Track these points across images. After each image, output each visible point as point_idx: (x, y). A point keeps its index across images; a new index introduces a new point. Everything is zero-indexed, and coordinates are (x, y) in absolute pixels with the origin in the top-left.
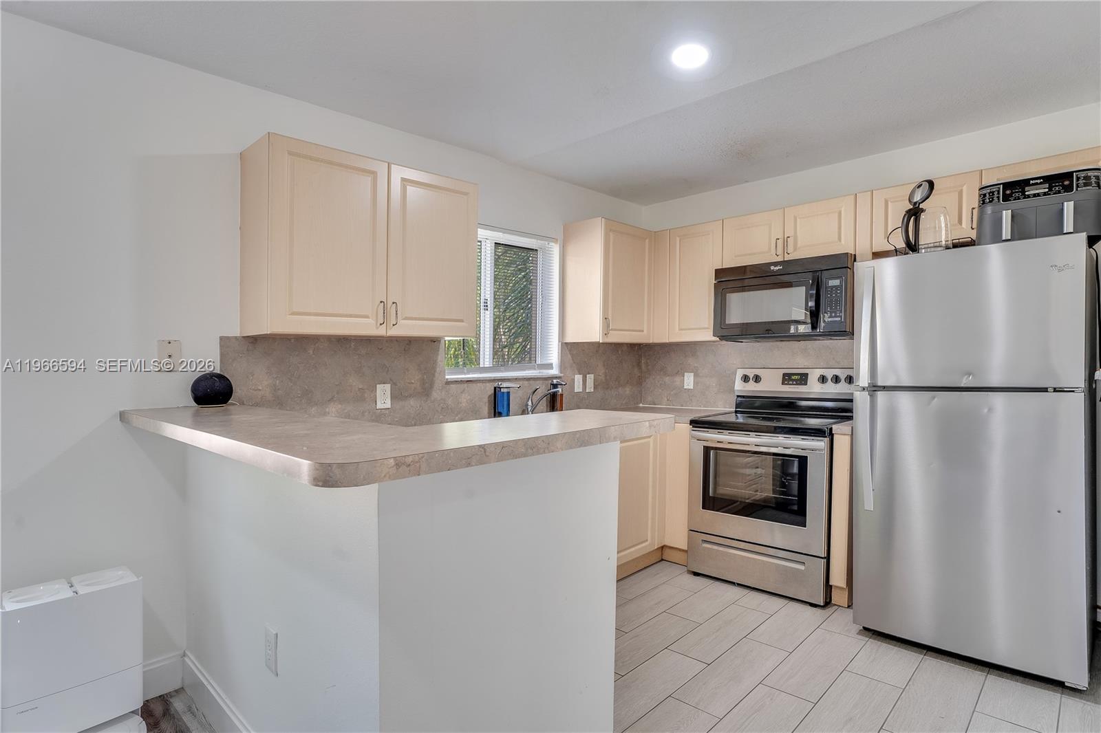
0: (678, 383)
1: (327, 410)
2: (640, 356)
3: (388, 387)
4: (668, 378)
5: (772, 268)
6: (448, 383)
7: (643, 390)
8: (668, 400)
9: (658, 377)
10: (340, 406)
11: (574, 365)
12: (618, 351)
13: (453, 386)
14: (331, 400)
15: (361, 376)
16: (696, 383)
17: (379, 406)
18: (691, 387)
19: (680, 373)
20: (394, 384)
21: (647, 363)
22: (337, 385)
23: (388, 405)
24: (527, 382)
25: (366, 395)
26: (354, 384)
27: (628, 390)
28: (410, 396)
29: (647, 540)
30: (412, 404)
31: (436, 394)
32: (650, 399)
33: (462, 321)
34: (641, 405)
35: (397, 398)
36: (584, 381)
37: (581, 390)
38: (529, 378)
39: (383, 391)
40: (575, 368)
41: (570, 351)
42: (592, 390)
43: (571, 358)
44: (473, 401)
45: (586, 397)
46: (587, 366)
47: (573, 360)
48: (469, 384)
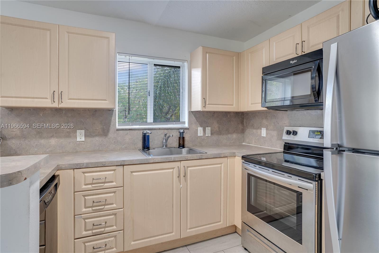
0: (259, 133)
1: (50, 141)
2: (243, 118)
4: (255, 130)
5: (291, 62)
7: (245, 135)
8: (255, 142)
9: (251, 129)
10: (57, 139)
11: (197, 122)
12: (227, 116)
13: (121, 132)
16: (267, 134)
18: (265, 136)
19: (260, 128)
21: (246, 122)
22: (55, 130)
23: (83, 139)
25: (71, 135)
27: (234, 136)
28: (96, 136)
29: (220, 222)
32: (247, 141)
33: (105, 100)
34: (244, 143)
35: (88, 136)
36: (204, 131)
37: (202, 135)
38: (168, 129)
39: (81, 133)
40: (198, 124)
41: (195, 115)
42: (210, 135)
43: (195, 119)
44: (133, 139)
45: (206, 138)
46: (206, 123)
47: (197, 120)
48: (130, 131)
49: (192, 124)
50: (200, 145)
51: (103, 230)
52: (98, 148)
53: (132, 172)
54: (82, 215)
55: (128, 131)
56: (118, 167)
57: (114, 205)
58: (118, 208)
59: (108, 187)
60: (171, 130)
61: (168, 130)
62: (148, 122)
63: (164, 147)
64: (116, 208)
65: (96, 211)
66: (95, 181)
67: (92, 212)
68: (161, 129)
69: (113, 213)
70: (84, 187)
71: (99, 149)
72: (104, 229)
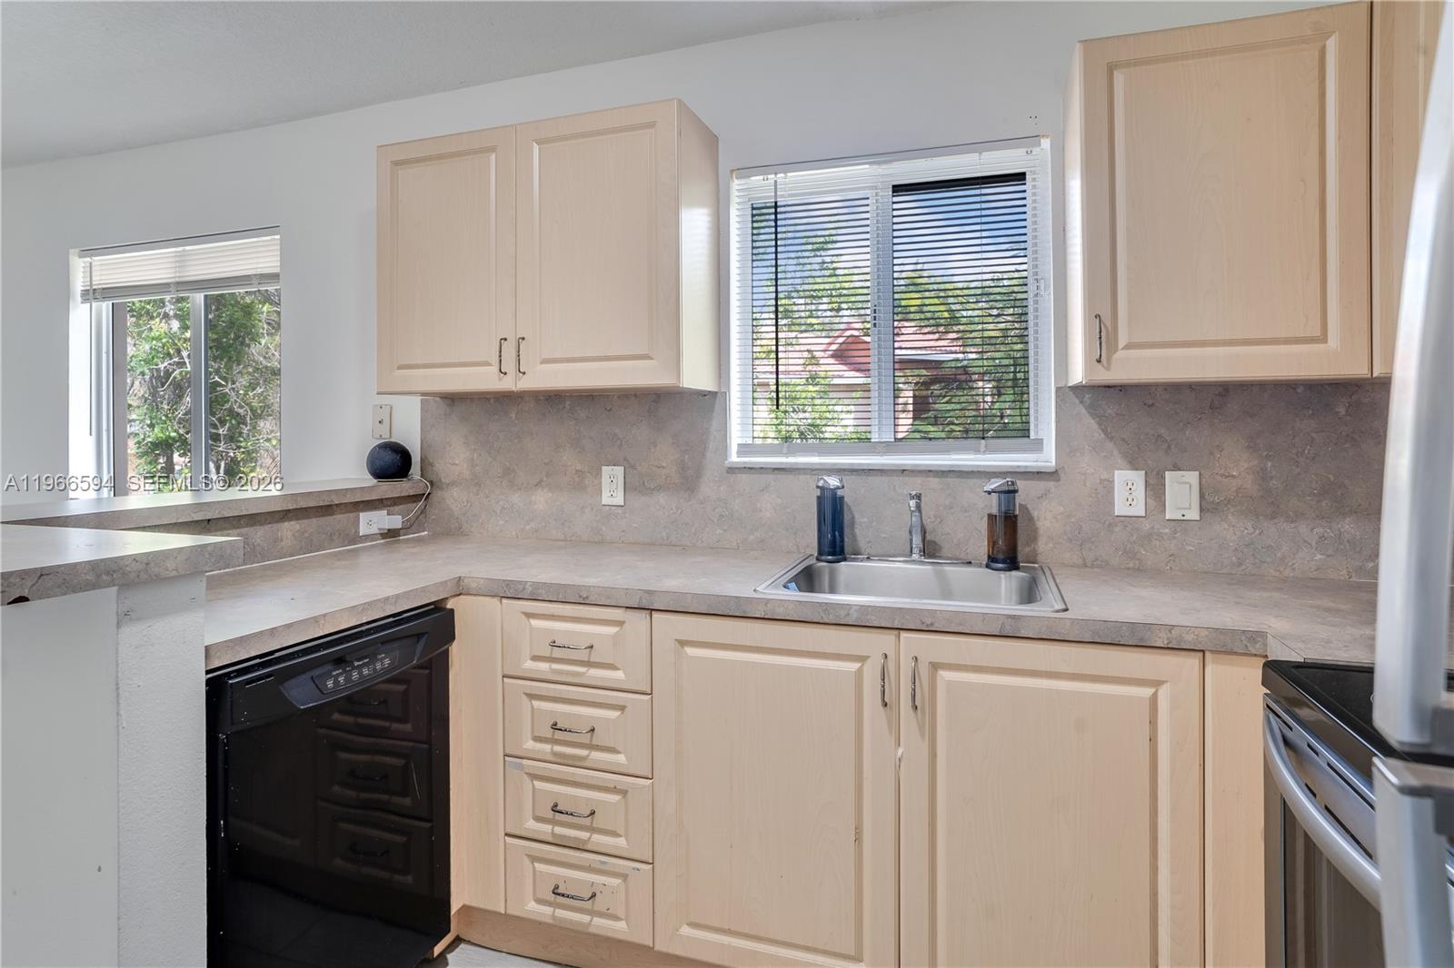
1: (533, 498)
3: (619, 471)
6: (733, 470)
10: (550, 495)
11: (1110, 445)
13: (744, 477)
14: (539, 484)
15: (579, 452)
17: (606, 499)
20: (629, 467)
22: (545, 464)
23: (619, 500)
24: (937, 480)
25: (587, 483)
26: (570, 463)
28: (659, 488)
30: (663, 503)
31: (708, 488)
35: (636, 489)
36: (1155, 489)
37: (1139, 510)
38: (943, 472)
39: (612, 479)
40: (1116, 452)
41: (1093, 410)
42: (1194, 514)
43: (1095, 426)
44: (789, 510)
45: (1167, 530)
46: (1169, 447)
47: (1104, 431)
48: (779, 476)
49: (1078, 454)
50: (1131, 565)
51: (584, 835)
52: (664, 534)
53: (683, 643)
54: (524, 762)
55: (771, 477)
56: (630, 614)
57: (621, 758)
58: (631, 772)
59: (599, 684)
60: (958, 477)
61: (944, 479)
62: (872, 440)
63: (915, 556)
64: (626, 771)
65: (562, 761)
66: (557, 653)
67: (552, 759)
68: (913, 471)
69: (615, 788)
70: (529, 664)
71: (668, 539)
72: (588, 835)
